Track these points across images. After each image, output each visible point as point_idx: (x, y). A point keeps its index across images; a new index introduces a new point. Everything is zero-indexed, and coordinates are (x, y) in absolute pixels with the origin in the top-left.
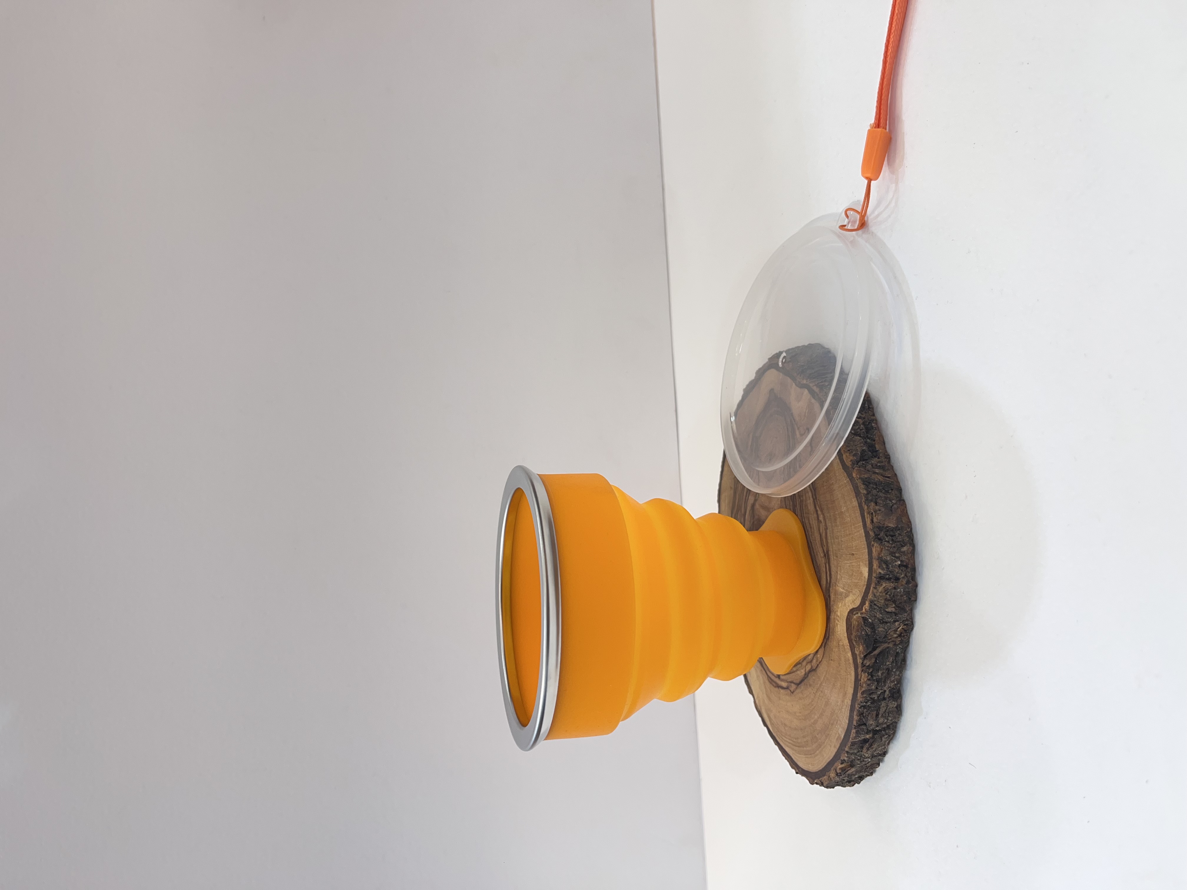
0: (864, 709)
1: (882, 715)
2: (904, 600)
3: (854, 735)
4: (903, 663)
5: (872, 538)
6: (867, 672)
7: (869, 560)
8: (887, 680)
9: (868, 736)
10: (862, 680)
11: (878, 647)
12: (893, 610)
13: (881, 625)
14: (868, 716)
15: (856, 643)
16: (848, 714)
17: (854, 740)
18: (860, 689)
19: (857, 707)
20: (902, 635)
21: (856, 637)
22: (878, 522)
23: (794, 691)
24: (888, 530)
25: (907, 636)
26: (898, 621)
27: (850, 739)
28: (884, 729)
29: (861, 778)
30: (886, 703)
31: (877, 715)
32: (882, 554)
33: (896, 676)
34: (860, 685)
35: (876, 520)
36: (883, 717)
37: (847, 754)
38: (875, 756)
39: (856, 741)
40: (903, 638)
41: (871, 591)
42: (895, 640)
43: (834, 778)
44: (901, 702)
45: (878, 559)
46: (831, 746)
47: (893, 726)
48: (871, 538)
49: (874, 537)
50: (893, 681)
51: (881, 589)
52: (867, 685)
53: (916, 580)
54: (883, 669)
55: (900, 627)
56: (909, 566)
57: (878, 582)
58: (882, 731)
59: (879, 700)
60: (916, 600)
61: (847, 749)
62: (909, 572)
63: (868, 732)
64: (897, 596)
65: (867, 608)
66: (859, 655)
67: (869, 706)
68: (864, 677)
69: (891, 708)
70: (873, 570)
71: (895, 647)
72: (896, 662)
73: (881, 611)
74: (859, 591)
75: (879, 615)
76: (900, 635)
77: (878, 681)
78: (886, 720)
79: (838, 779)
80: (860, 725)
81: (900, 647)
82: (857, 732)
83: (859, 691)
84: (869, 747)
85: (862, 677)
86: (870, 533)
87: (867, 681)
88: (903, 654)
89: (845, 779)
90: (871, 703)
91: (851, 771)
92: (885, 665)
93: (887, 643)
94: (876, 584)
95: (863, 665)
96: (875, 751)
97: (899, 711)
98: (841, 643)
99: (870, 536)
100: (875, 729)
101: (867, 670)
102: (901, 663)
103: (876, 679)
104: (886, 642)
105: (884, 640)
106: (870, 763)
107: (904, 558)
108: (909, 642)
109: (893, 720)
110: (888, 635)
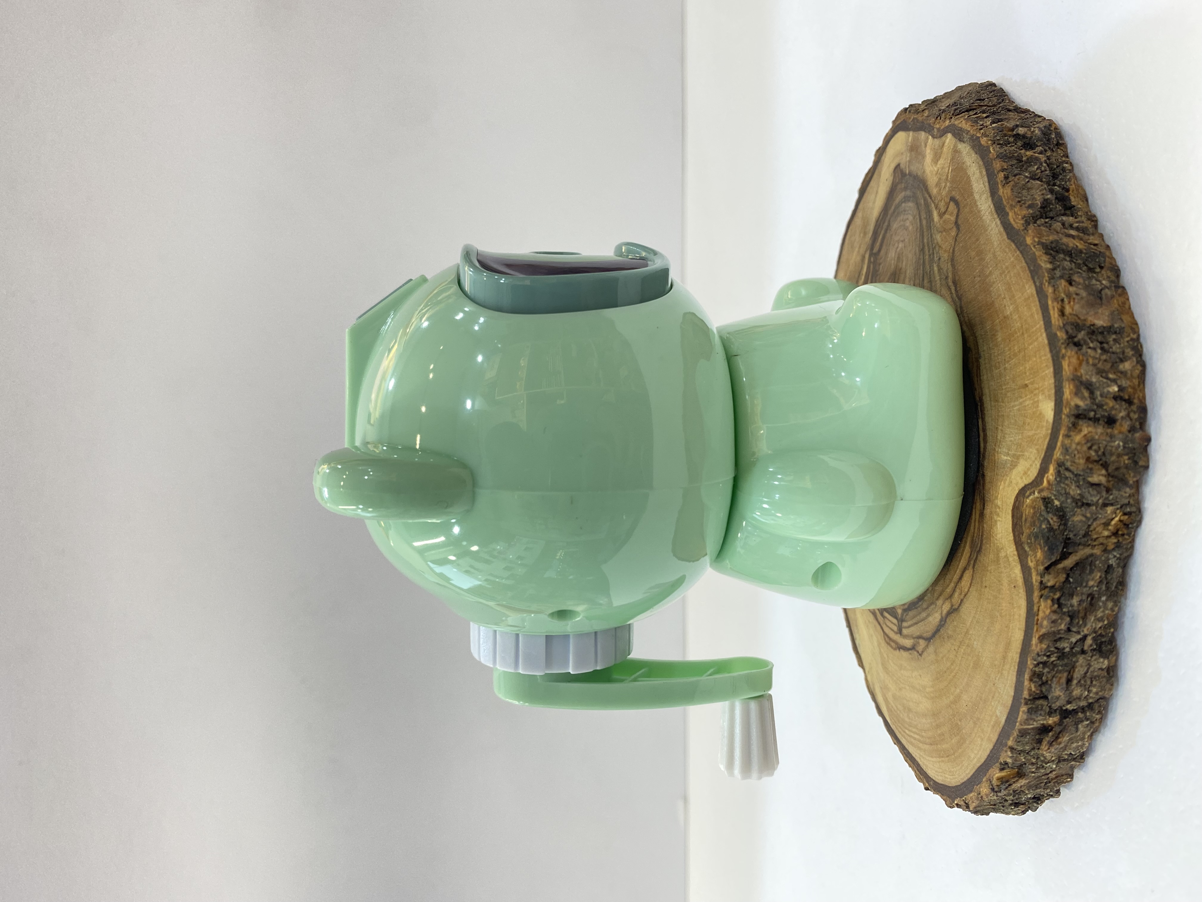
0: (1043, 668)
1: (1079, 682)
2: (1124, 463)
3: (1025, 717)
4: (1120, 588)
5: (1062, 343)
6: (1051, 598)
7: (1055, 386)
8: (1090, 615)
9: (1051, 721)
10: (1041, 614)
11: (1071, 553)
12: (1103, 480)
13: (1079, 510)
14: (1051, 680)
15: (1030, 547)
16: (1014, 679)
17: (1025, 727)
18: (1037, 630)
19: (1030, 663)
20: (1120, 533)
21: (1029, 537)
22: (1074, 315)
23: (923, 652)
24: (1093, 331)
25: (1129, 534)
26: (1112, 505)
27: (1018, 724)
28: (1083, 709)
29: (1038, 800)
30: (1088, 660)
31: (1069, 681)
32: (1082, 371)
33: (1107, 609)
34: (1037, 624)
35: (1071, 310)
36: (1081, 686)
37: (1012, 753)
38: (1064, 760)
39: (1028, 729)
40: (1121, 539)
41: (1059, 444)
42: (1105, 542)
43: (987, 795)
44: (1117, 660)
45: (1073, 380)
46: (982, 740)
47: (1100, 706)
48: (1060, 343)
49: (1065, 341)
50: (1101, 620)
51: (1078, 438)
52: (1050, 621)
53: (1147, 428)
54: (1082, 594)
55: (1116, 516)
56: (1136, 401)
57: (1074, 425)
58: (1077, 713)
59: (1072, 654)
60: (1147, 467)
61: (1010, 743)
62: (1135, 412)
63: (1050, 713)
64: (1112, 454)
65: (1051, 477)
66: (1034, 568)
67: (1055, 663)
68: (1045, 608)
69: (1096, 670)
70: (1064, 402)
71: (1106, 555)
72: (1107, 583)
73: (1079, 482)
74: (1037, 450)
75: (1074, 491)
76: (1115, 534)
77: (1072, 617)
78: (1086, 693)
79: (995, 798)
80: (1035, 699)
81: (1115, 556)
82: (1030, 711)
83: (1034, 635)
84: (1053, 742)
85: (1040, 609)
86: (1059, 334)
87: (1052, 614)
88: (1120, 570)
89: (1007, 798)
90: (1059, 658)
91: (1019, 785)
92: (1086, 586)
93: (1090, 547)
94: (1069, 429)
95: (1043, 586)
96: (1065, 748)
97: (1112, 677)
98: (1002, 554)
99: (1059, 340)
100: (1064, 708)
101: (1051, 594)
102: (1116, 587)
103: (1068, 612)
104: (1089, 545)
105: (1083, 540)
106: (1054, 773)
107: (1124, 383)
108: (1132, 547)
109: (1100, 693)
110: (1091, 531)
